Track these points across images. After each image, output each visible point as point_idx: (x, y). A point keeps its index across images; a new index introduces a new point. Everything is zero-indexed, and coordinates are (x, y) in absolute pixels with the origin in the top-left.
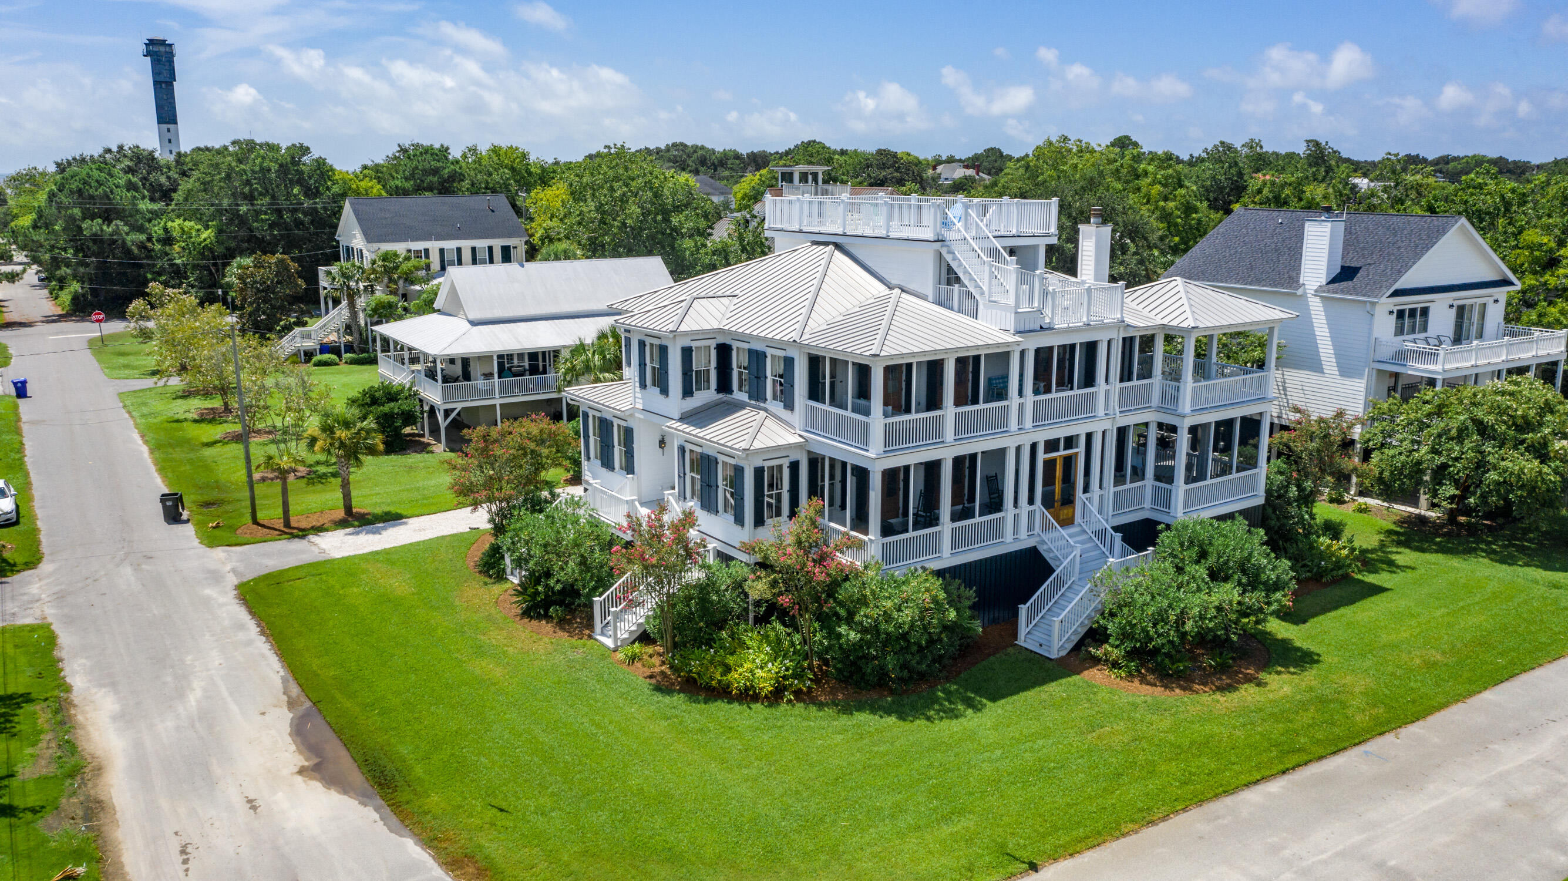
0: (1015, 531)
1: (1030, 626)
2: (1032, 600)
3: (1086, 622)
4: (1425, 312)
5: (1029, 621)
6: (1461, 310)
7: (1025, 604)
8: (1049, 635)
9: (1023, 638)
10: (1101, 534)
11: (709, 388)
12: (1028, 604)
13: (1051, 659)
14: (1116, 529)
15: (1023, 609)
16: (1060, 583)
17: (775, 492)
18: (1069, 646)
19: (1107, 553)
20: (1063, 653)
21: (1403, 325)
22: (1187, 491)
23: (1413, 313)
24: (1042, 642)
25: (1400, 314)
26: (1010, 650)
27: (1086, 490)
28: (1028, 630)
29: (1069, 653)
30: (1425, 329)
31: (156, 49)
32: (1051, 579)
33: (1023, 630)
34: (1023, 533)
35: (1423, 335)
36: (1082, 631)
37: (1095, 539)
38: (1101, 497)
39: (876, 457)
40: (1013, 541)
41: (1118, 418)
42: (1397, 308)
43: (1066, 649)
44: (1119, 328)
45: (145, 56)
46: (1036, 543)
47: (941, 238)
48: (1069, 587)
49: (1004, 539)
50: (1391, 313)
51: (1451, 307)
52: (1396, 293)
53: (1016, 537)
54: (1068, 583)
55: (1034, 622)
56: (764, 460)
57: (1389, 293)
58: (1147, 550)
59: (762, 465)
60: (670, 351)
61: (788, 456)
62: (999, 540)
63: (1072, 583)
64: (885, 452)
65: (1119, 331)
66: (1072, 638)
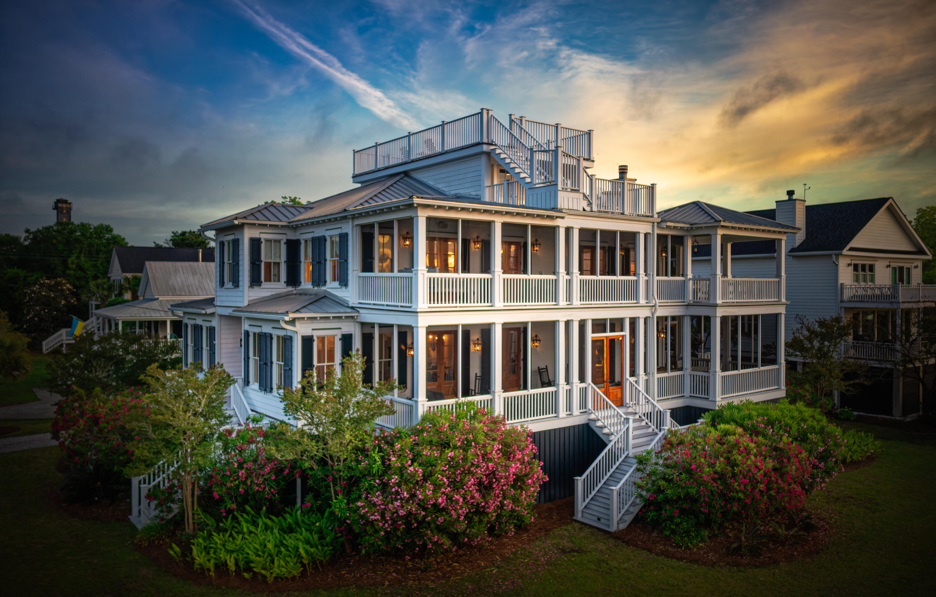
0: (569, 407)
1: (587, 501)
2: (588, 472)
4: (872, 268)
5: (585, 495)
6: (895, 270)
7: (580, 476)
8: (608, 508)
9: (580, 513)
11: (279, 281)
12: (584, 476)
13: (611, 533)
15: (580, 481)
17: (326, 364)
18: (629, 518)
20: (623, 526)
21: (858, 275)
22: (723, 378)
23: (864, 266)
24: (600, 515)
25: (856, 268)
26: (569, 526)
27: (633, 373)
28: (585, 504)
29: (628, 526)
31: (60, 205)
32: (603, 454)
33: (580, 505)
34: (576, 411)
38: (647, 381)
39: (418, 310)
40: (566, 416)
41: (657, 306)
42: (853, 262)
43: (626, 521)
44: (653, 223)
45: (53, 209)
46: (589, 420)
47: (490, 142)
48: (623, 461)
49: (558, 414)
50: (849, 265)
51: (888, 266)
52: (852, 249)
53: (568, 413)
54: (623, 456)
55: (590, 497)
56: (313, 329)
57: (848, 247)
58: (698, 422)
59: (311, 334)
60: (240, 243)
61: (340, 328)
62: (554, 415)
63: (626, 457)
64: (429, 308)
65: (653, 226)
66: (632, 509)
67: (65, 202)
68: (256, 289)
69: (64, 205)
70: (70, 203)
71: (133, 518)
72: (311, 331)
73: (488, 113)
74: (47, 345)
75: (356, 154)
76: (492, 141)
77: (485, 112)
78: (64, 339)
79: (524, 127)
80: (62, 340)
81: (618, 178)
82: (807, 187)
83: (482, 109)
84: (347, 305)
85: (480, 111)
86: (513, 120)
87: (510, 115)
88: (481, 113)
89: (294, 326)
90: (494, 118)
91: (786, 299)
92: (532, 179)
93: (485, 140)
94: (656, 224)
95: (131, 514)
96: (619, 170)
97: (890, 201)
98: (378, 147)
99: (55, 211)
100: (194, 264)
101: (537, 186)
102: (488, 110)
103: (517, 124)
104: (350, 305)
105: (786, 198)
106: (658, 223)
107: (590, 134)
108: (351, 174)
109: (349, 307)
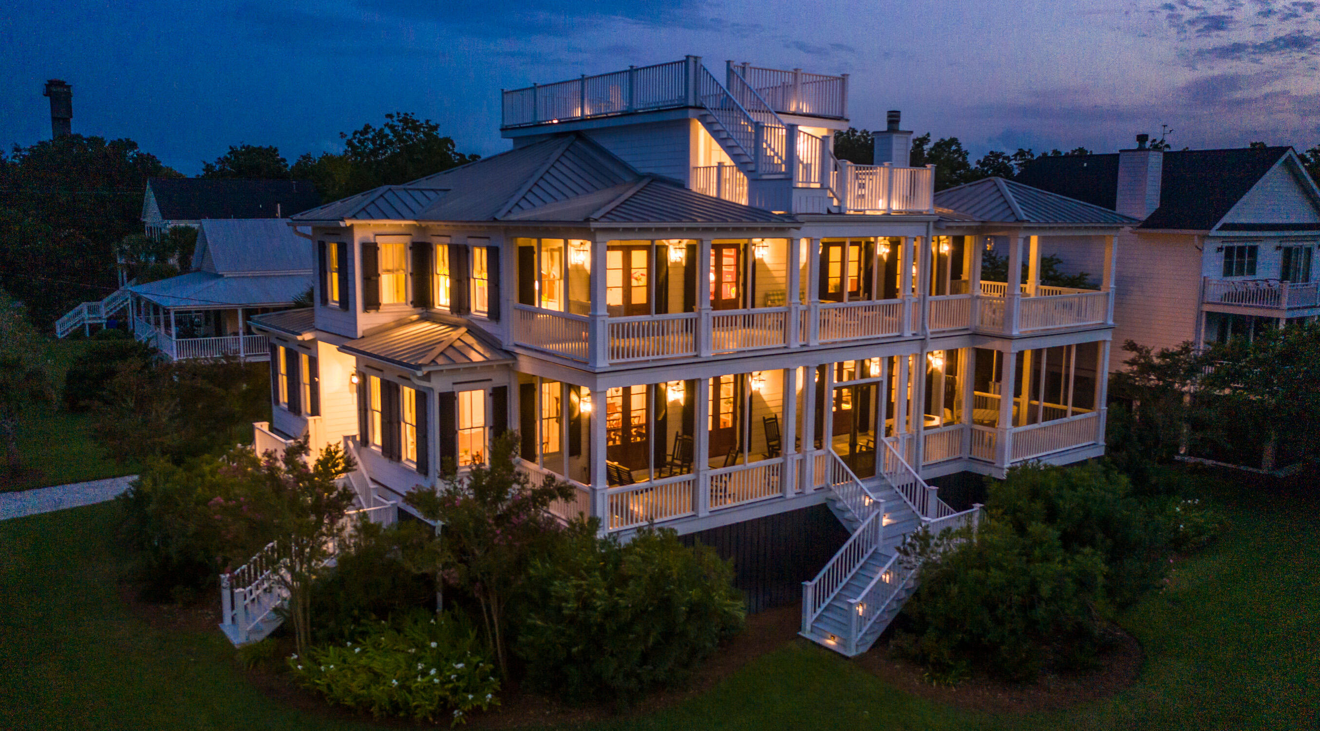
0: (800, 483)
1: (819, 611)
2: (820, 575)
3: (894, 605)
4: (1253, 251)
5: (816, 605)
6: (1288, 252)
7: (811, 581)
8: (845, 623)
9: (808, 627)
10: (909, 489)
12: (816, 580)
13: (847, 658)
14: (930, 482)
15: (809, 588)
16: (858, 550)
18: (871, 639)
19: (919, 513)
20: (864, 649)
21: (1231, 263)
22: (1016, 434)
23: (1241, 250)
24: (834, 633)
25: (1229, 251)
26: (793, 645)
27: (889, 432)
28: (815, 616)
29: (870, 649)
30: (1252, 271)
31: (54, 89)
32: (846, 546)
33: (809, 617)
34: (809, 487)
35: (1252, 278)
36: (889, 618)
37: (903, 495)
38: (909, 441)
39: (597, 371)
40: (794, 495)
41: (928, 340)
42: (1226, 245)
43: (867, 643)
44: (929, 222)
45: (45, 95)
46: (827, 499)
47: (698, 104)
48: (870, 558)
49: (785, 494)
50: (1220, 249)
51: (1278, 248)
52: (1225, 227)
53: (799, 491)
54: (871, 551)
55: (823, 606)
56: (454, 384)
57: (1218, 226)
58: (972, 507)
59: (450, 390)
60: (349, 248)
61: (490, 380)
62: (779, 495)
63: (874, 552)
64: (611, 365)
65: (928, 227)
66: (876, 627)
67: (61, 84)
68: (373, 313)
69: (60, 89)
70: (69, 87)
71: (226, 626)
72: (451, 385)
73: (696, 62)
74: (64, 326)
75: (505, 96)
76: (702, 104)
77: (691, 60)
78: (87, 317)
79: (747, 81)
80: (83, 319)
81: (885, 129)
82: (1167, 129)
83: (688, 57)
84: (498, 347)
85: (685, 58)
86: (732, 71)
87: (728, 62)
88: (686, 61)
89: (429, 381)
90: (704, 69)
91: (1114, 320)
92: (757, 166)
93: (691, 102)
94: (931, 224)
95: (222, 621)
96: (889, 116)
97: (1289, 152)
98: (538, 90)
99: (48, 98)
100: (270, 221)
101: (765, 177)
102: (696, 58)
103: (738, 76)
104: (505, 348)
105: (1136, 145)
106: (935, 222)
107: (843, 79)
108: (499, 127)
109: (501, 349)
